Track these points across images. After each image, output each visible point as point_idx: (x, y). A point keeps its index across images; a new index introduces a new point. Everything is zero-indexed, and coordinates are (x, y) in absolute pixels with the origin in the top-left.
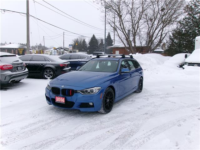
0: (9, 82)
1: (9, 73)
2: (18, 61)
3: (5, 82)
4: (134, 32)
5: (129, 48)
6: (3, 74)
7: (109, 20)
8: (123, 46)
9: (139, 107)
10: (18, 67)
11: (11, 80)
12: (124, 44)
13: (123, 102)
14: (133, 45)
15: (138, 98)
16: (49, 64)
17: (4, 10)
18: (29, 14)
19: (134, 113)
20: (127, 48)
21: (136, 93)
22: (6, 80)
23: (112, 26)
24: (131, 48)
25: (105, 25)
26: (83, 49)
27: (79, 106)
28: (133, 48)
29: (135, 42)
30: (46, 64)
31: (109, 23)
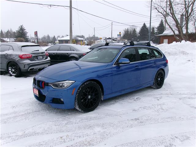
0: (29, 70)
1: (28, 61)
2: (39, 50)
3: (25, 70)
4: (186, 16)
5: (178, 36)
6: (22, 63)
7: (156, 5)
8: (172, 33)
9: (136, 108)
10: (38, 56)
11: (30, 68)
12: (173, 30)
13: (124, 99)
14: (184, 32)
15: (149, 96)
16: (73, 54)
17: (50, 5)
18: (72, 6)
19: (120, 117)
20: (177, 35)
21: (152, 89)
22: (25, 69)
23: (159, 11)
24: (182, 35)
25: (151, 10)
26: (133, 39)
27: (50, 101)
28: (184, 35)
29: (187, 28)
30: (71, 54)
31: (156, 8)
